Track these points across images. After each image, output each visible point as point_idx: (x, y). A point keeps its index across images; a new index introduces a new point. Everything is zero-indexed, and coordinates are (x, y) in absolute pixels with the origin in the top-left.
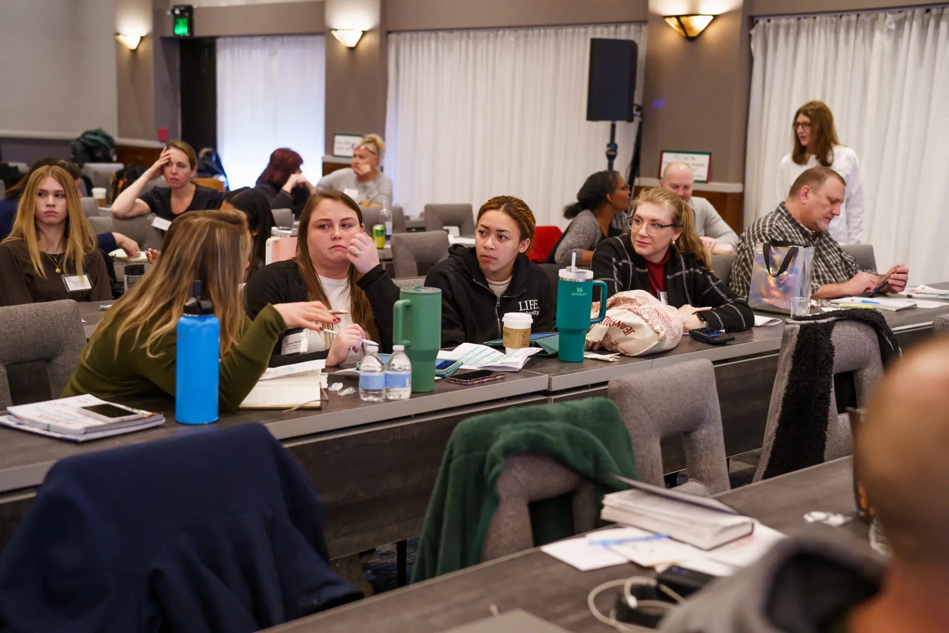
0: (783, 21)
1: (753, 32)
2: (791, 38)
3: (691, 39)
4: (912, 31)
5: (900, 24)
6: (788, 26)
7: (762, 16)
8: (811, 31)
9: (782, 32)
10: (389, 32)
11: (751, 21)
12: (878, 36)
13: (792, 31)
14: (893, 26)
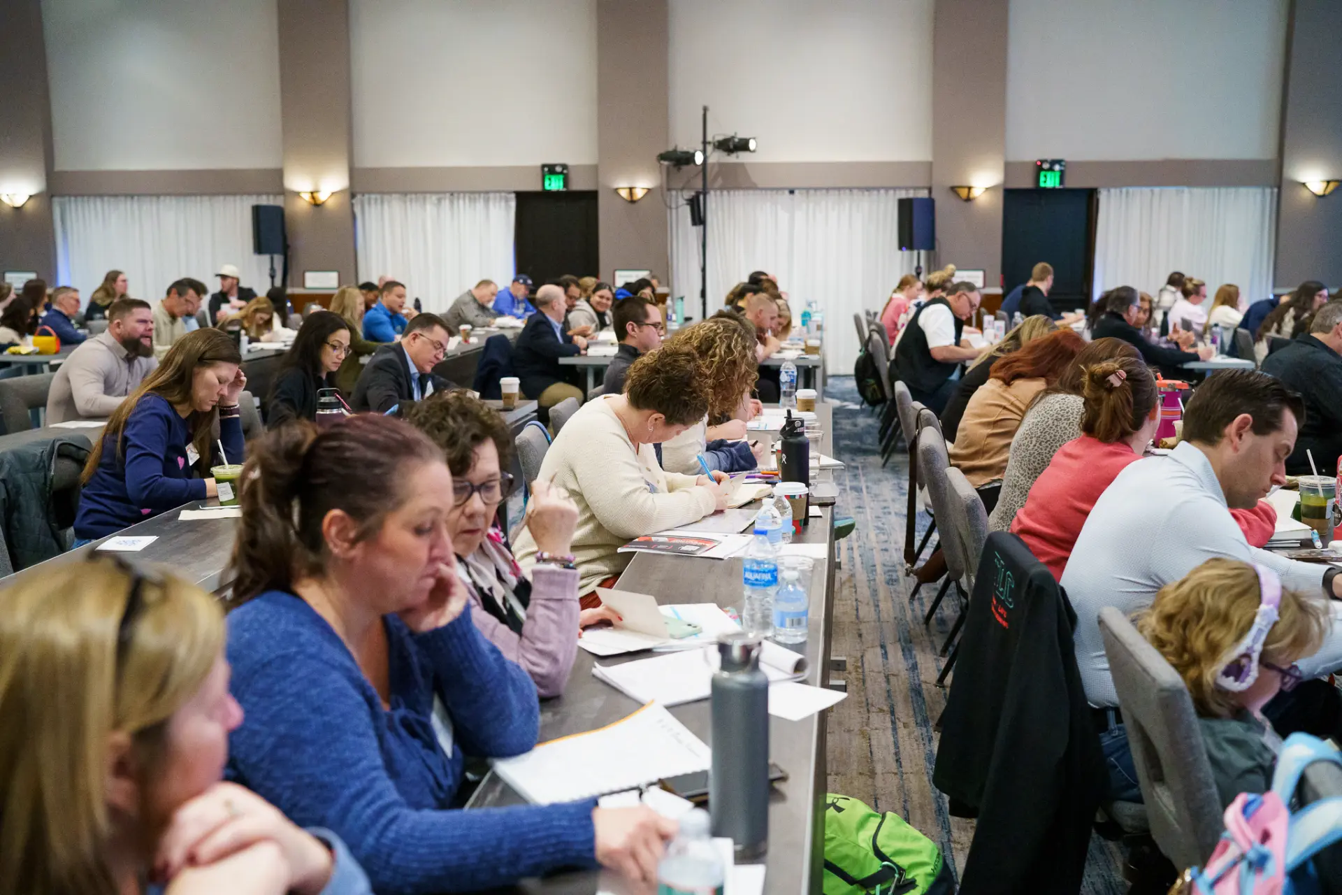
0: (373, 196)
1: (354, 201)
2: (379, 207)
3: (317, 205)
4: (446, 203)
5: (439, 200)
6: (376, 199)
7: (360, 193)
8: (389, 202)
9: (373, 202)
10: (52, 196)
11: (353, 196)
12: (428, 207)
13: (379, 201)
14: (436, 202)
